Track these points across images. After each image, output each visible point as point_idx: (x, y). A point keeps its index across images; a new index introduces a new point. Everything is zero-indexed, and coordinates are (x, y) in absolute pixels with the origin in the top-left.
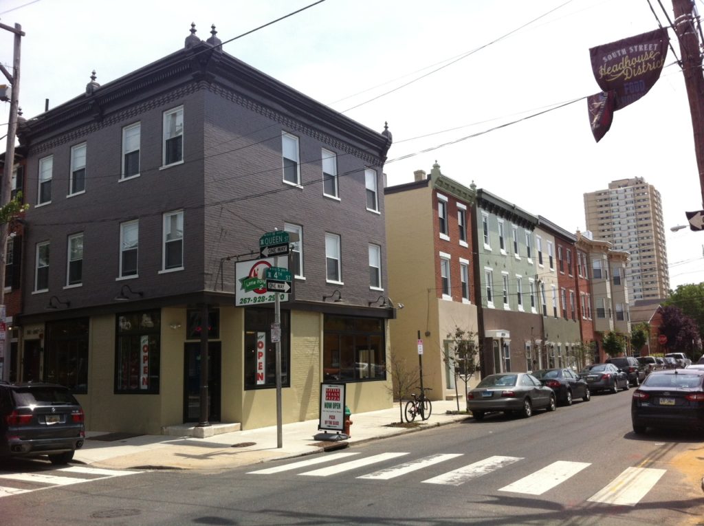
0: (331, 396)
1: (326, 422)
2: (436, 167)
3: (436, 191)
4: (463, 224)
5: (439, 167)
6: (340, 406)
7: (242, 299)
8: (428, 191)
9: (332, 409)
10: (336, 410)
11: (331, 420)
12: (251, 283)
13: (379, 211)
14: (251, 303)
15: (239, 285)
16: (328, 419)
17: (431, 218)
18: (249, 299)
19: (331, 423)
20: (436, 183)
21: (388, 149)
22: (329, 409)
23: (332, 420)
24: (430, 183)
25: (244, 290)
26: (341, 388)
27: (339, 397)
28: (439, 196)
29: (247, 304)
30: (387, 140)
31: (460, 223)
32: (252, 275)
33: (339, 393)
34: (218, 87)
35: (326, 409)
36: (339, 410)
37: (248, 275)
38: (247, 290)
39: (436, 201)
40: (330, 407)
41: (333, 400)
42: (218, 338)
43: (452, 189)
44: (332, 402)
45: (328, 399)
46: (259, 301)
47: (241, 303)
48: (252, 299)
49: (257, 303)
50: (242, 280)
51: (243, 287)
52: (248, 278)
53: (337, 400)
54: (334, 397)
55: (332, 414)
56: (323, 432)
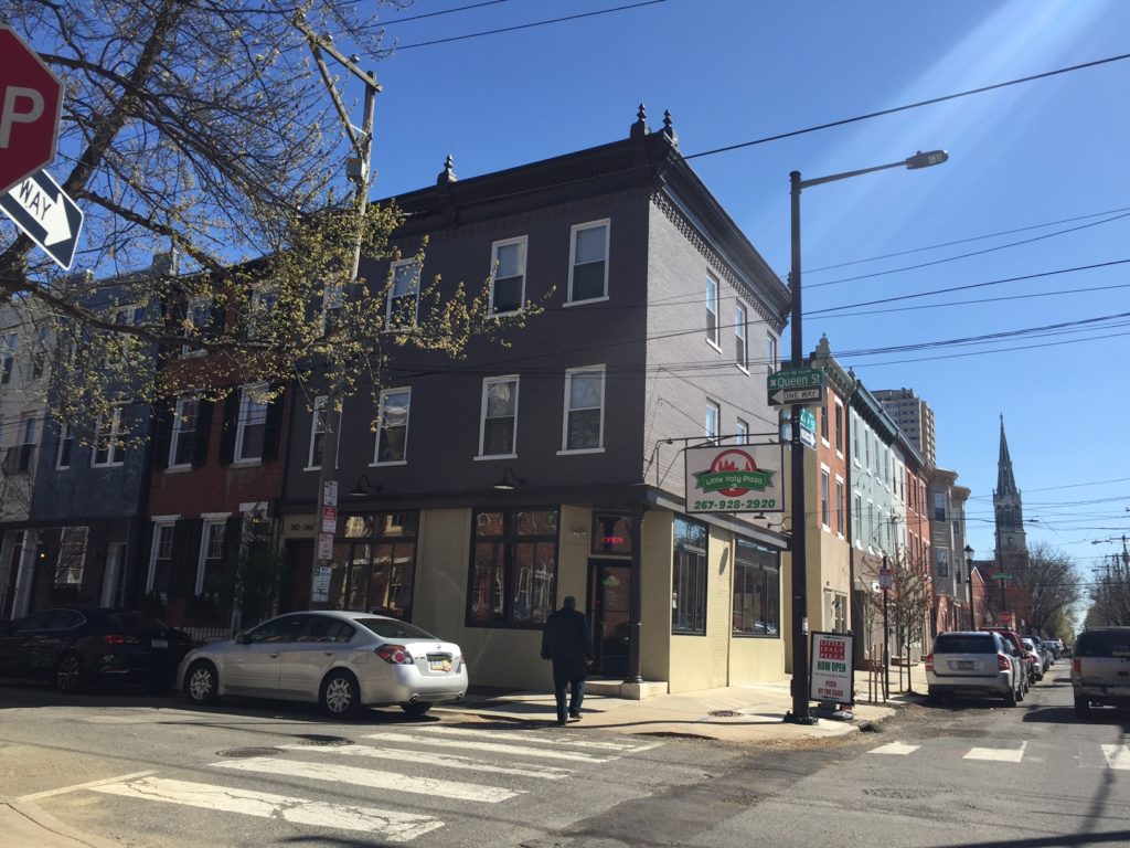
0: (828, 653)
1: (820, 691)
4: (838, 427)
7: (699, 502)
9: (831, 672)
10: (838, 673)
11: (829, 688)
12: (713, 481)
15: (692, 480)
16: (823, 686)
18: (712, 503)
19: (828, 692)
22: (825, 672)
23: (833, 688)
25: (701, 489)
27: (843, 655)
32: (717, 469)
33: (843, 648)
35: (820, 671)
36: (842, 674)
37: (709, 468)
38: (707, 489)
40: (828, 668)
41: (833, 657)
44: (831, 661)
45: (823, 657)
46: (729, 507)
47: (697, 508)
48: (717, 502)
49: (726, 509)
50: (698, 475)
51: (700, 485)
52: (709, 472)
53: (838, 658)
54: (834, 653)
55: (831, 679)
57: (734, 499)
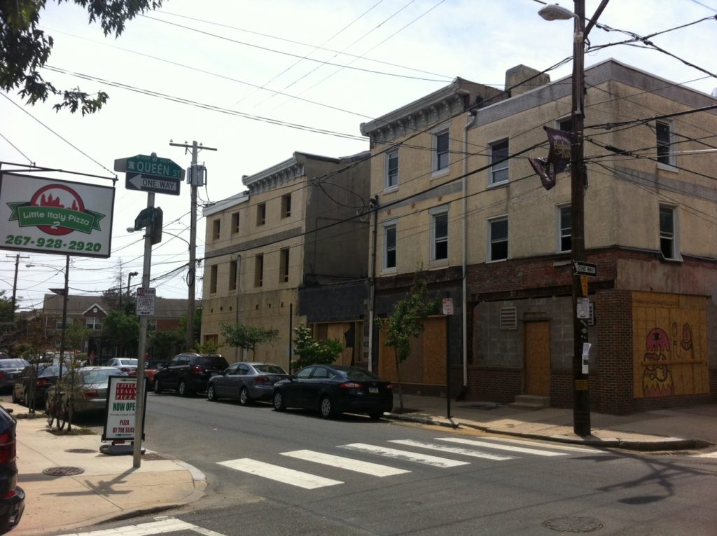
0: (124, 394)
1: (114, 430)
9: (125, 412)
11: (122, 426)
12: (32, 214)
16: (118, 426)
19: (122, 430)
22: (119, 412)
23: (126, 426)
25: (16, 222)
32: (38, 202)
35: (116, 412)
37: (29, 199)
38: (23, 223)
40: (122, 409)
41: (127, 398)
44: (126, 402)
45: (119, 398)
51: (14, 217)
52: (28, 204)
53: (132, 398)
54: (128, 394)
55: (125, 418)
56: (109, 443)
57: (55, 238)
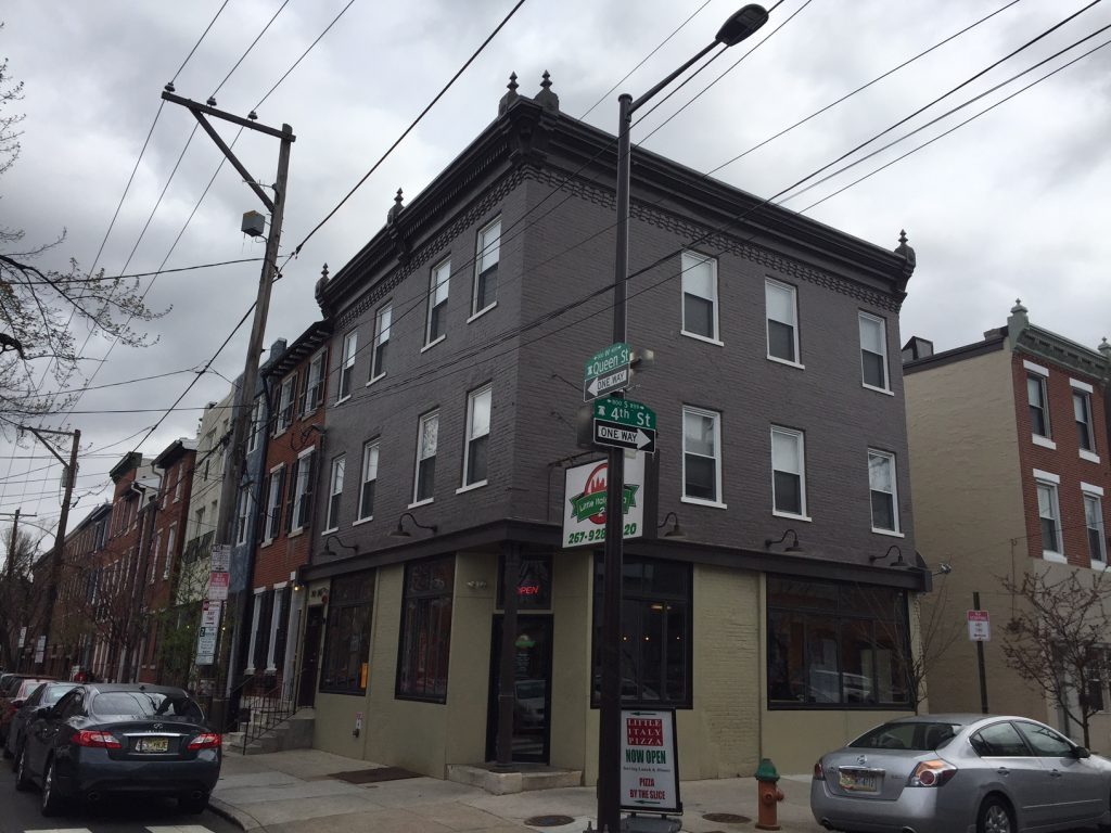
0: (640, 736)
1: (633, 793)
2: (1019, 311)
3: (1019, 356)
4: (1086, 418)
5: (1026, 311)
6: (664, 757)
7: (572, 535)
8: (1004, 357)
9: (645, 765)
10: (655, 765)
11: (643, 788)
12: (586, 505)
13: (891, 390)
14: (585, 542)
15: (569, 508)
16: (637, 787)
17: (1012, 407)
18: (583, 534)
19: (644, 794)
20: (1019, 340)
21: (907, 278)
22: (637, 765)
23: (650, 789)
24: (1007, 344)
25: (575, 518)
26: (665, 718)
27: (661, 737)
28: (1028, 365)
29: (579, 544)
30: (904, 262)
31: (1079, 417)
32: (590, 491)
33: (660, 728)
34: (554, 175)
35: (631, 764)
36: (661, 766)
38: (581, 517)
39: (1022, 377)
40: (641, 760)
41: (646, 743)
42: (549, 608)
43: (1058, 353)
44: (644, 748)
45: (634, 743)
46: (597, 538)
47: (571, 542)
48: (587, 534)
49: (594, 541)
50: (575, 501)
51: (575, 512)
52: (583, 494)
53: (654, 743)
54: (648, 737)
55: (646, 775)
56: (628, 813)
